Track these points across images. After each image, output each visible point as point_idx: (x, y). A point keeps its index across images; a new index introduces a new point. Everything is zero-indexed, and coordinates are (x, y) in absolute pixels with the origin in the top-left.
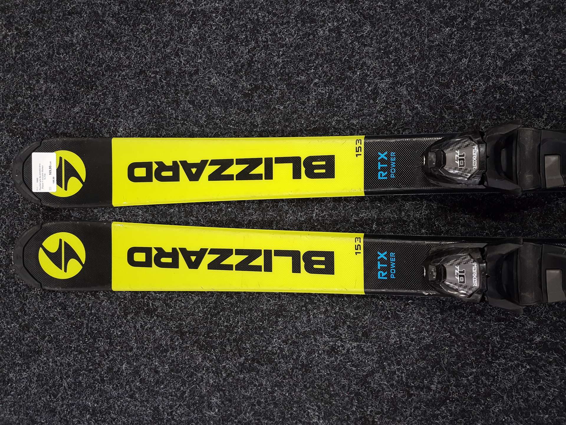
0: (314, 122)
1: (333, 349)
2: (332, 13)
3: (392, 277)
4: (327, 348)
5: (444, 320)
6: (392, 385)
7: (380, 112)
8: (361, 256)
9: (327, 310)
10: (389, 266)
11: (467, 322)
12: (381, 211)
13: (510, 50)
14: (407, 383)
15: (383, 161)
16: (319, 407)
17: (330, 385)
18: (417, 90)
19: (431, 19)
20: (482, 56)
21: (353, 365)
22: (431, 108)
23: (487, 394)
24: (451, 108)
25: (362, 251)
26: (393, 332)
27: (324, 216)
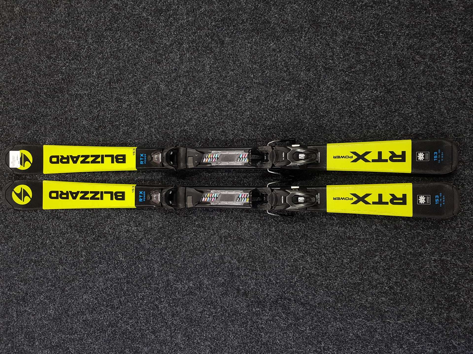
0: (122, 141)
1: (128, 230)
2: (128, 99)
3: (144, 200)
4: (126, 230)
5: (166, 217)
6: (149, 243)
7: (145, 138)
8: (134, 193)
9: (126, 215)
10: (143, 197)
11: (174, 218)
12: (145, 176)
13: (188, 117)
14: (154, 242)
15: (142, 157)
16: (123, 254)
17: (127, 245)
18: (158, 130)
19: (162, 103)
20: (179, 119)
21: (135, 236)
22: (163, 137)
23: (181, 245)
24: (169, 137)
25: (134, 191)
26: (149, 223)
27: (125, 178)
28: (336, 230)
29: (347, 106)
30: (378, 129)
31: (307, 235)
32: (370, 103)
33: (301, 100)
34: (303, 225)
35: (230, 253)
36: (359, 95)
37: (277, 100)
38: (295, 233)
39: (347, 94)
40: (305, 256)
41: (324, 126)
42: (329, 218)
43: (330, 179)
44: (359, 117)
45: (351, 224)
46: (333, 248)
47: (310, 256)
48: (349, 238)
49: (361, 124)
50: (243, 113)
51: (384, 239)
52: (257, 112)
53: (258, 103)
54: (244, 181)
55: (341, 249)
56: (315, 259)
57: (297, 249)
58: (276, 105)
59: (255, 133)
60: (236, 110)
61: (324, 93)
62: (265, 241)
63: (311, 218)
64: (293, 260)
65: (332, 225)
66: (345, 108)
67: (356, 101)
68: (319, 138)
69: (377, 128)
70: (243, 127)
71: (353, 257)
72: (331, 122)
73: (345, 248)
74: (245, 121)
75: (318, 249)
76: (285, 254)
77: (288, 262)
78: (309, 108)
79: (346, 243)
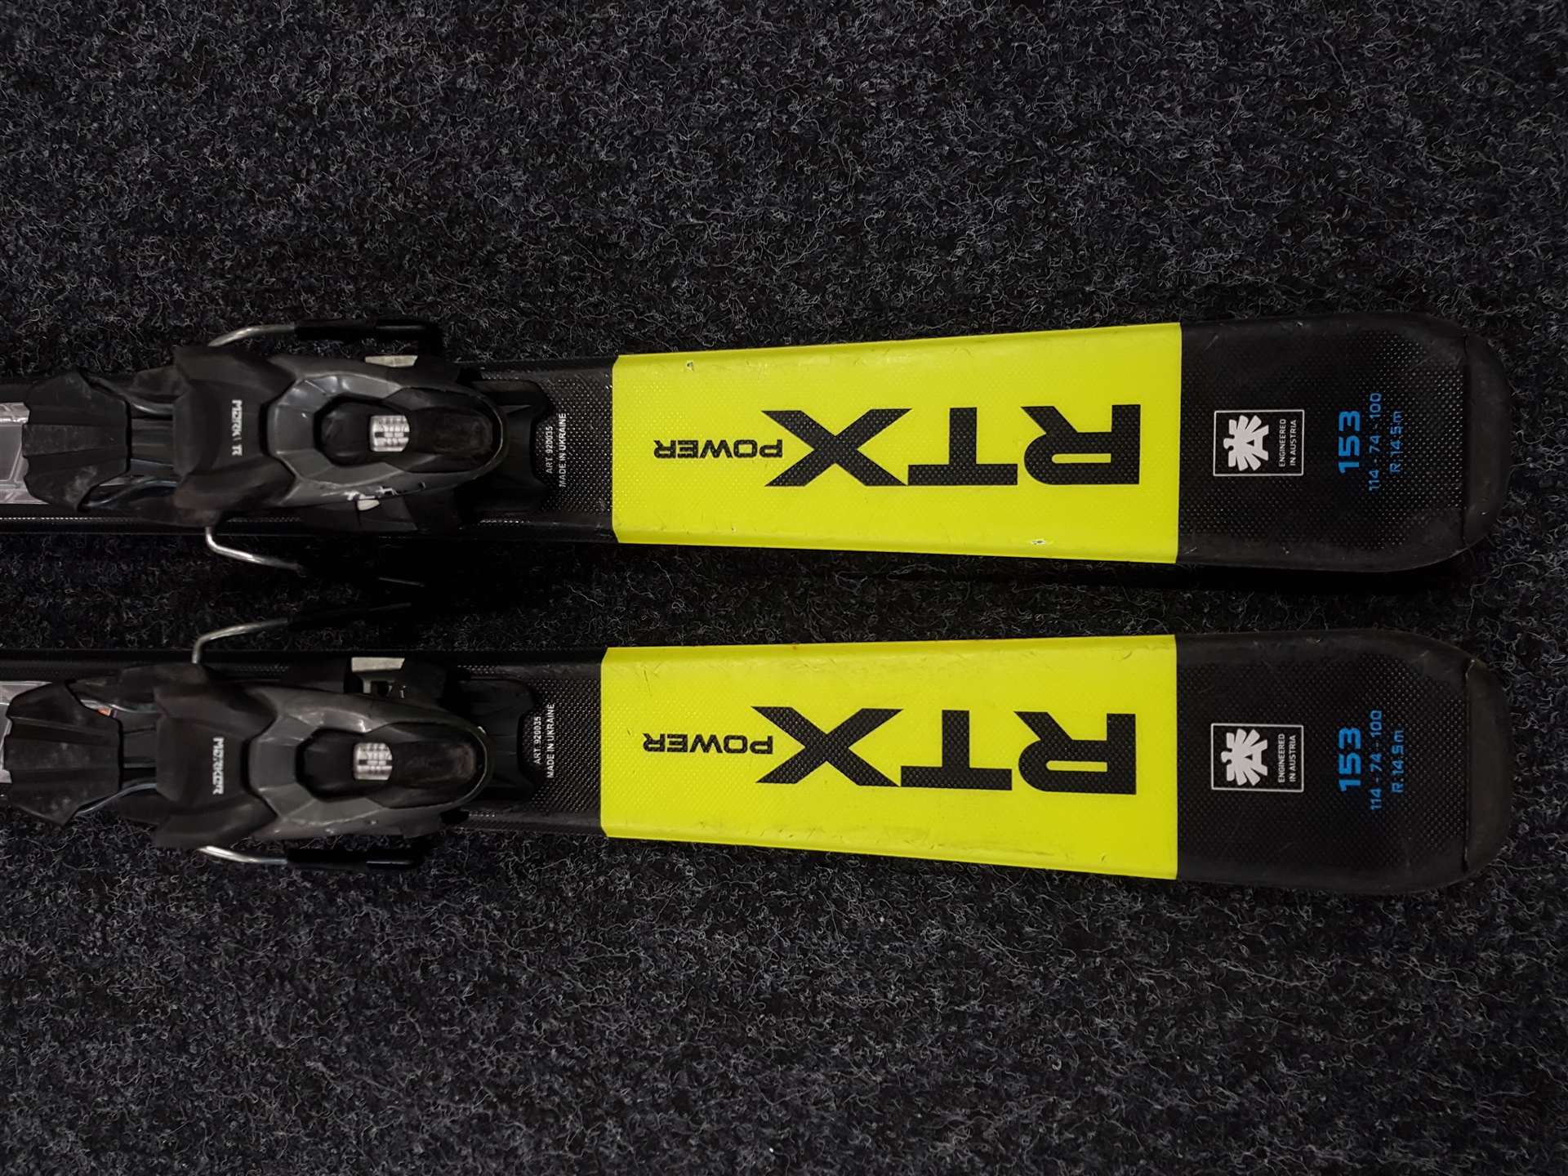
28: (693, 950)
29: (762, 95)
30: (961, 260)
31: (511, 980)
32: (915, 78)
33: (475, 63)
34: (486, 914)
35: (41, 1087)
36: (842, 22)
37: (324, 67)
38: (434, 968)
39: (766, 15)
40: (497, 1117)
41: (623, 242)
42: (653, 865)
43: (661, 605)
44: (843, 176)
45: (790, 911)
46: (672, 1066)
47: (528, 1125)
48: (776, 1004)
49: (854, 229)
50: (111, 154)
51: (1000, 1013)
52: (197, 146)
53: (203, 87)
54: (119, 615)
55: (724, 1076)
56: (559, 1144)
57: (447, 1076)
58: (314, 98)
59: (186, 292)
60: (69, 136)
61: (614, 13)
62: (251, 1019)
63: (539, 863)
64: (426, 1144)
65: (669, 914)
66: (749, 115)
67: (821, 61)
68: (588, 326)
69: (959, 251)
70: (111, 247)
71: (796, 1136)
72: (664, 210)
73: (746, 1074)
74: (125, 207)
75: (575, 1077)
76: (375, 1106)
77: (396, 1159)
78: (522, 120)
79: (753, 1041)
